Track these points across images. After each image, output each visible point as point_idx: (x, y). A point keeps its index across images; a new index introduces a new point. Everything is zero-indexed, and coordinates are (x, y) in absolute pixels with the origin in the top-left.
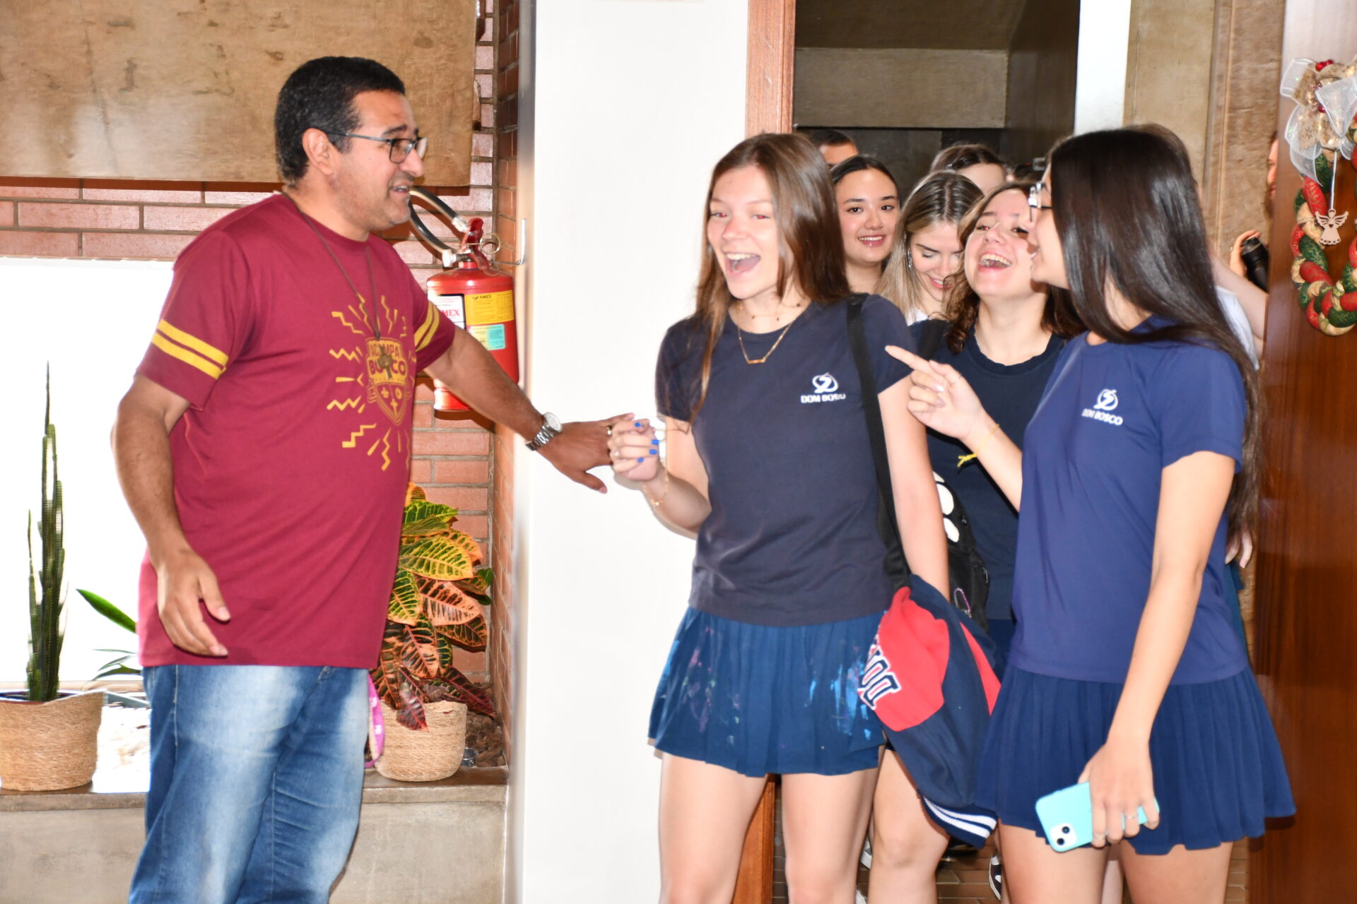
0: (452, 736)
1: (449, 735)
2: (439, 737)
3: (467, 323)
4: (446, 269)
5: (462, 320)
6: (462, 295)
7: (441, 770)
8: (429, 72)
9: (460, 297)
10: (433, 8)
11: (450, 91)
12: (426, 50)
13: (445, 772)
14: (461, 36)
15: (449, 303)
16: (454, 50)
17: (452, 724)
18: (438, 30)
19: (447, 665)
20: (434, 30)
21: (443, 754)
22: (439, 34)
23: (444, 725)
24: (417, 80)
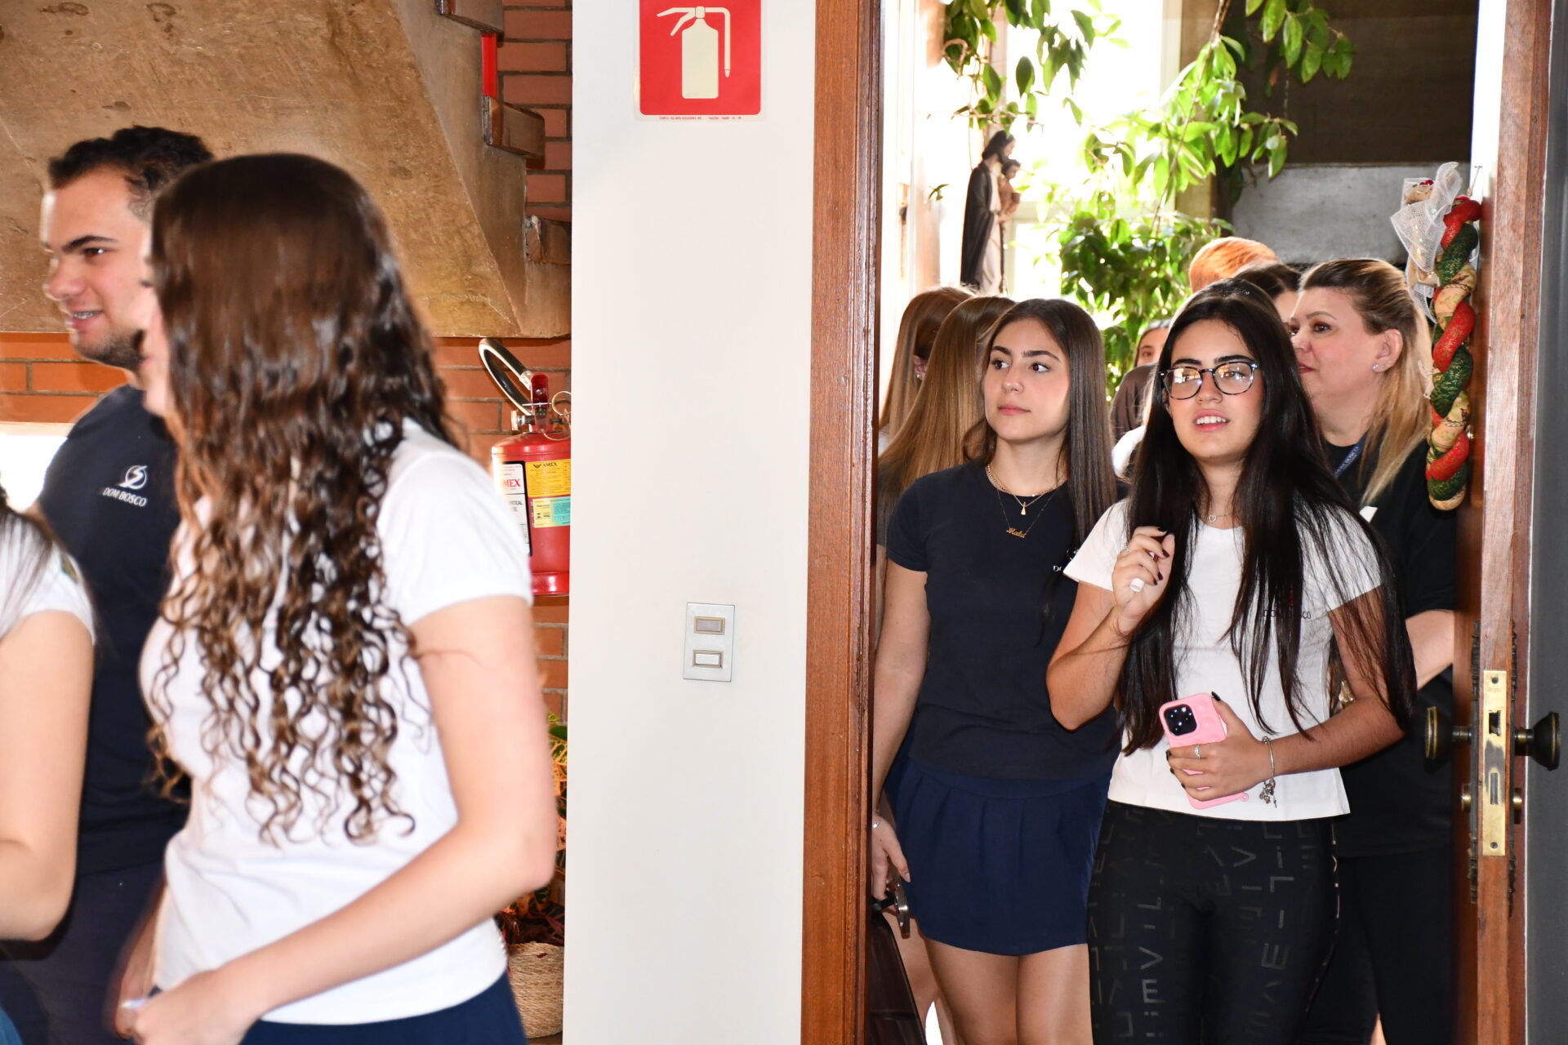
0: (551, 985)
1: (547, 984)
2: (532, 986)
3: (529, 496)
4: (515, 433)
5: (523, 491)
6: (523, 463)
7: (538, 1026)
8: (421, 206)
9: (520, 465)
10: (395, 134)
11: (452, 228)
12: (408, 181)
13: (544, 1028)
14: (439, 165)
15: (509, 472)
16: (439, 181)
17: (550, 971)
18: (412, 159)
19: (544, 900)
20: (407, 158)
21: (539, 1006)
22: (413, 163)
23: (540, 972)
24: (411, 215)
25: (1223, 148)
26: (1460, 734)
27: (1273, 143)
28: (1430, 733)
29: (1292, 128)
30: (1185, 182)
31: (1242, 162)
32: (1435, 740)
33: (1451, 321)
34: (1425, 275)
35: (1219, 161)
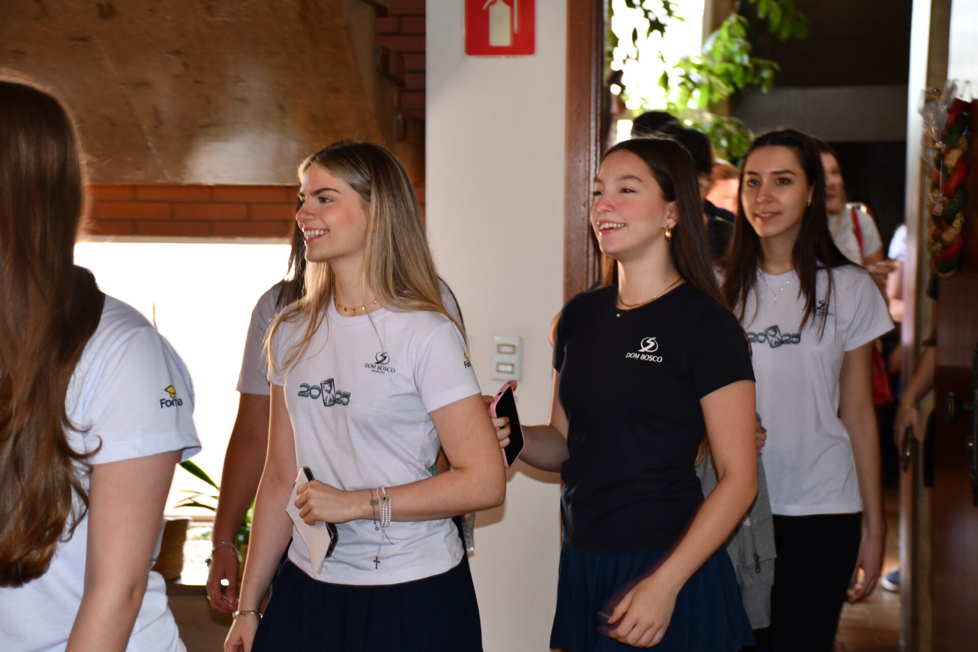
14: (356, 85)
25: (738, 79)
26: (967, 407)
27: (766, 74)
28: (950, 407)
29: (776, 66)
30: (716, 97)
31: (749, 86)
32: (953, 411)
33: (955, 169)
34: (934, 142)
35: (734, 85)
